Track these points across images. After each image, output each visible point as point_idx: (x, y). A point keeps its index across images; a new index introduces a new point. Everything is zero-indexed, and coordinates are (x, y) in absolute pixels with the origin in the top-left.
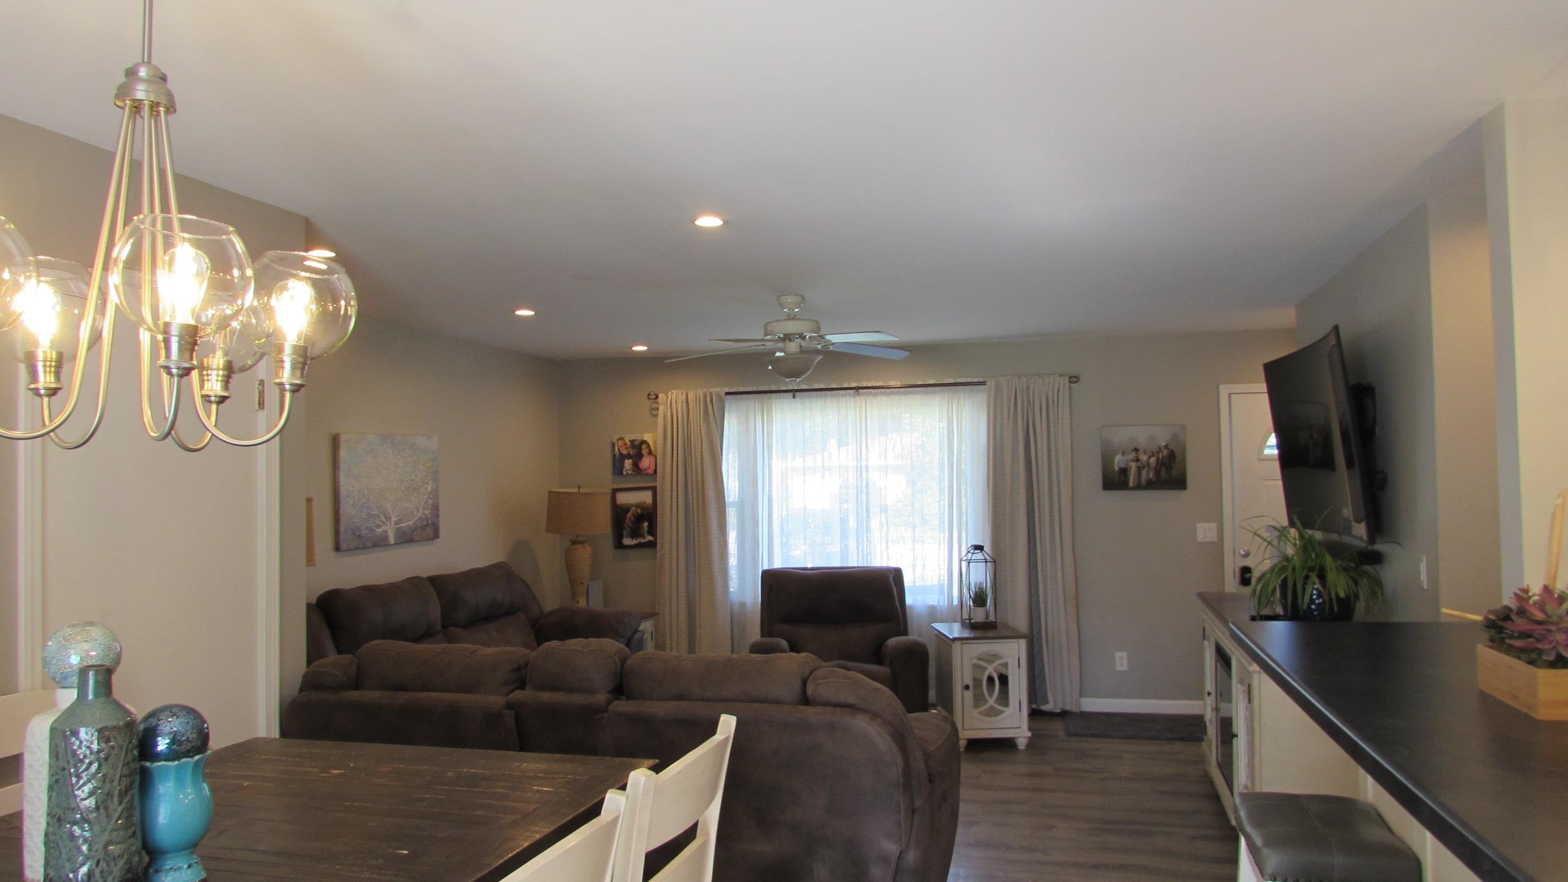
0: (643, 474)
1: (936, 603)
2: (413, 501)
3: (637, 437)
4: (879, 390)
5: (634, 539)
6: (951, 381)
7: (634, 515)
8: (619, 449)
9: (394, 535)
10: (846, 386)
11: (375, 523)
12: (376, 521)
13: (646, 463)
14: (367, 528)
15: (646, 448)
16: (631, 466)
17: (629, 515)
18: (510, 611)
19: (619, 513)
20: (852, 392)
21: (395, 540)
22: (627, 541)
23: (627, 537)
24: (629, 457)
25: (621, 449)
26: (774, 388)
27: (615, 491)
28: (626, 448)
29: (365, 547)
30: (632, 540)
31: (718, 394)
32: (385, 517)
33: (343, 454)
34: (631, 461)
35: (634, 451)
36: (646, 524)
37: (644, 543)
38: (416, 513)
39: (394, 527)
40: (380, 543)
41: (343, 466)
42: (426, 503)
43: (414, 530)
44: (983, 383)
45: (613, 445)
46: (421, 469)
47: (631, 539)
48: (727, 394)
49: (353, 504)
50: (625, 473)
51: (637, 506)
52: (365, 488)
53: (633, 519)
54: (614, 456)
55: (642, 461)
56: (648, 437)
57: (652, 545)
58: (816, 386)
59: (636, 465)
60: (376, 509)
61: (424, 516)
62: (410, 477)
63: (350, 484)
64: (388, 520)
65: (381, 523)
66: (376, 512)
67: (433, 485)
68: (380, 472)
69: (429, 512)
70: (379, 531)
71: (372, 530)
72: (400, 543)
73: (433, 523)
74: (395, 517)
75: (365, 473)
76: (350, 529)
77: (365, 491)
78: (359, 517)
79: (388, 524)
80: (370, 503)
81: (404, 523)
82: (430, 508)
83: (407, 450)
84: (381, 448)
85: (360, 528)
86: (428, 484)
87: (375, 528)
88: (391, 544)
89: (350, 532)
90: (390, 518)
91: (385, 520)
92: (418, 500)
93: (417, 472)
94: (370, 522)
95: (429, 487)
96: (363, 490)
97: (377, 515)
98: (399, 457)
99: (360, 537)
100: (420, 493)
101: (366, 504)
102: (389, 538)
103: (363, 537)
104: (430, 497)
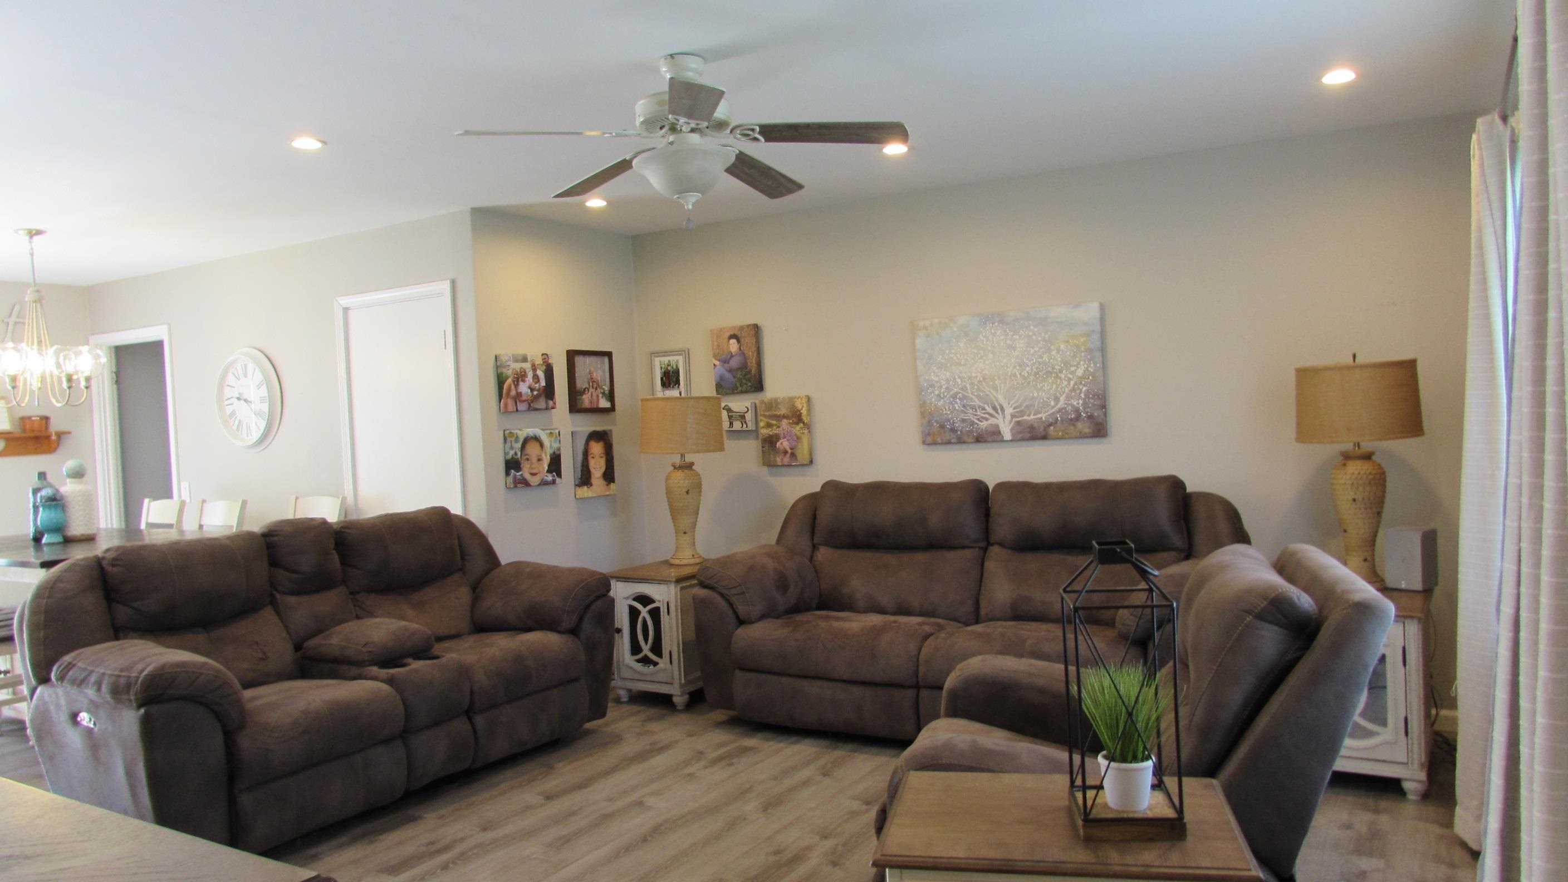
2: (1046, 388)
9: (1012, 430)
11: (976, 415)
12: (979, 413)
14: (963, 421)
21: (1013, 435)
29: (961, 441)
32: (994, 408)
33: (923, 341)
38: (1053, 403)
39: (1011, 422)
40: (988, 437)
42: (1073, 390)
43: (1050, 425)
46: (1062, 347)
49: (939, 395)
52: (957, 377)
60: (976, 400)
61: (1070, 407)
62: (1039, 360)
63: (932, 374)
64: (999, 411)
65: (987, 416)
66: (977, 402)
67: (1089, 366)
68: (981, 357)
69: (1081, 402)
70: (984, 425)
71: (973, 423)
72: (1023, 439)
73: (1090, 417)
74: (1012, 409)
75: (957, 360)
76: (937, 422)
77: (959, 381)
78: (949, 408)
79: (1000, 416)
80: (968, 393)
81: (1029, 415)
82: (1083, 397)
83: (1032, 327)
84: (981, 329)
85: (951, 421)
86: (1077, 366)
87: (976, 421)
88: (1007, 441)
89: (935, 424)
90: (1003, 410)
91: (994, 413)
92: (1057, 388)
93: (1054, 353)
94: (969, 415)
95: (1079, 370)
96: (954, 379)
97: (979, 407)
98: (1017, 337)
99: (953, 430)
100: (1060, 378)
101: (961, 395)
102: (1002, 432)
103: (956, 431)
104: (1083, 382)
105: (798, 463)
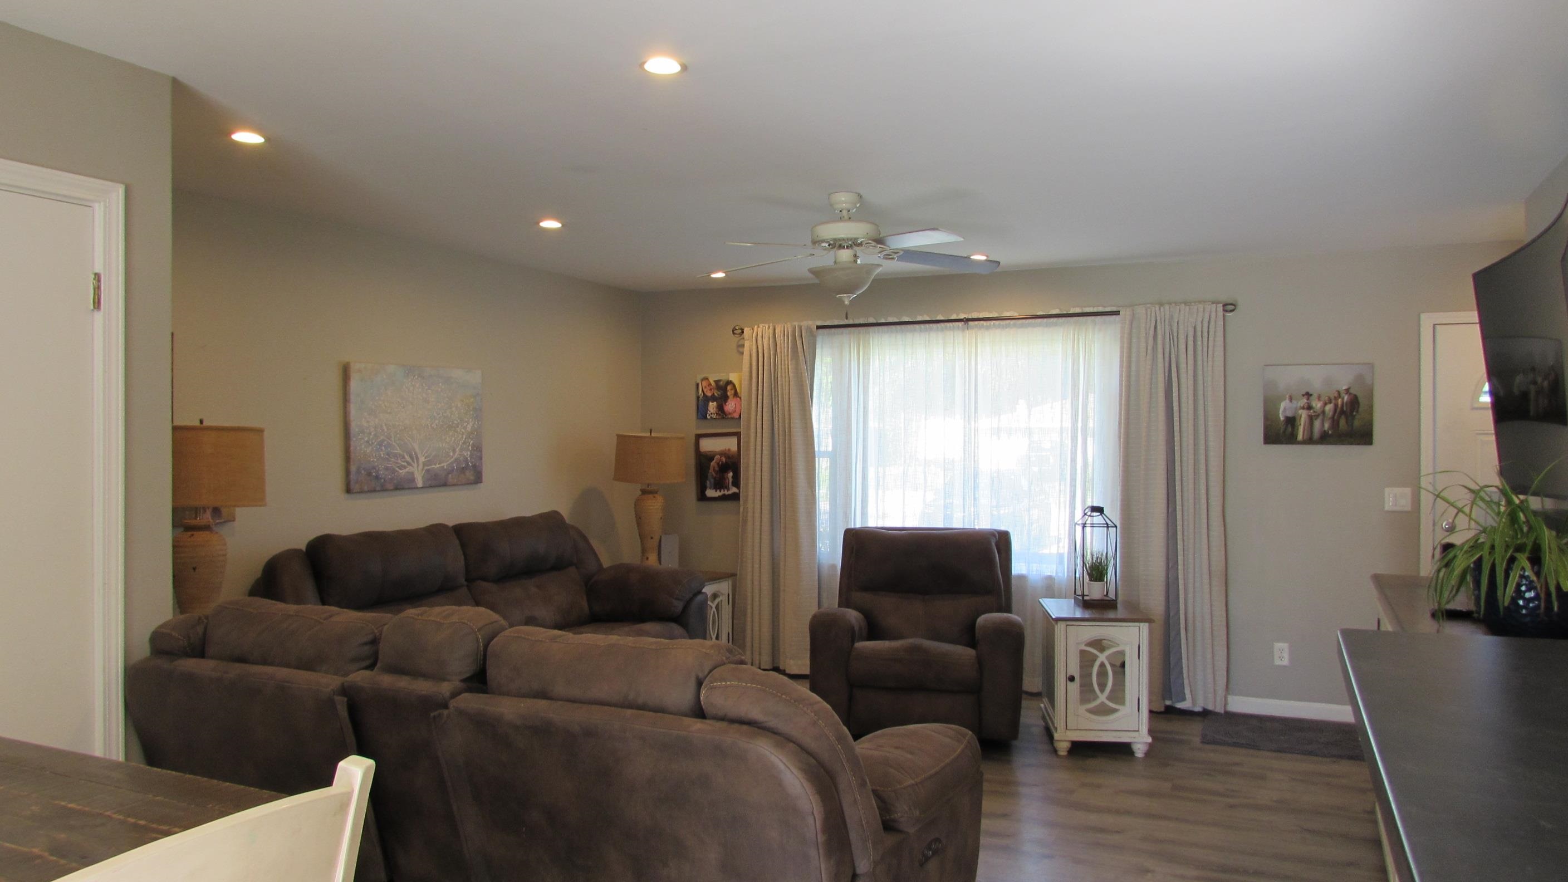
0: (728, 418)
1: (1054, 574)
2: (448, 439)
3: (722, 377)
4: (992, 323)
5: (718, 491)
6: (1078, 310)
7: (718, 464)
8: (703, 390)
9: (423, 477)
10: (954, 317)
11: (397, 463)
12: (399, 461)
13: (730, 406)
14: (387, 469)
15: (731, 390)
16: (715, 409)
17: (713, 463)
18: (559, 566)
19: (703, 460)
20: (960, 324)
21: (424, 483)
22: (711, 493)
23: (710, 488)
24: (713, 398)
25: (705, 390)
26: (872, 320)
27: (699, 437)
28: (711, 390)
29: (384, 490)
30: (716, 491)
31: (808, 328)
32: (411, 457)
33: (354, 385)
34: (715, 403)
35: (719, 393)
36: (731, 474)
37: (729, 495)
38: (451, 454)
39: (423, 470)
40: (403, 486)
41: (353, 397)
42: (464, 443)
43: (449, 473)
44: (1116, 313)
45: (698, 385)
46: (459, 405)
47: (714, 490)
48: (819, 327)
49: (368, 442)
50: (708, 417)
51: (722, 454)
52: (384, 424)
53: (717, 469)
54: (698, 398)
55: (727, 404)
56: (733, 377)
57: (736, 497)
58: (919, 318)
59: (720, 408)
60: (398, 448)
61: (462, 458)
62: (444, 414)
63: (364, 419)
64: (415, 460)
65: (405, 464)
66: (398, 451)
67: (475, 423)
68: (404, 407)
69: (469, 453)
70: (402, 472)
71: (394, 471)
72: (431, 487)
73: (474, 466)
74: (424, 458)
75: (384, 408)
76: (364, 469)
77: (385, 427)
78: (375, 456)
79: (415, 465)
80: (391, 441)
81: (435, 465)
82: (471, 449)
83: (441, 384)
84: (405, 380)
85: (377, 469)
86: (468, 422)
87: (397, 469)
88: (419, 488)
89: (363, 472)
90: (417, 459)
91: (410, 461)
92: (455, 440)
93: (454, 409)
94: (391, 463)
95: (469, 426)
96: (381, 426)
97: (400, 455)
98: (430, 391)
99: (377, 477)
100: (457, 432)
101: (386, 442)
102: (416, 480)
103: (381, 478)
104: (471, 437)
105: (223, 520)
